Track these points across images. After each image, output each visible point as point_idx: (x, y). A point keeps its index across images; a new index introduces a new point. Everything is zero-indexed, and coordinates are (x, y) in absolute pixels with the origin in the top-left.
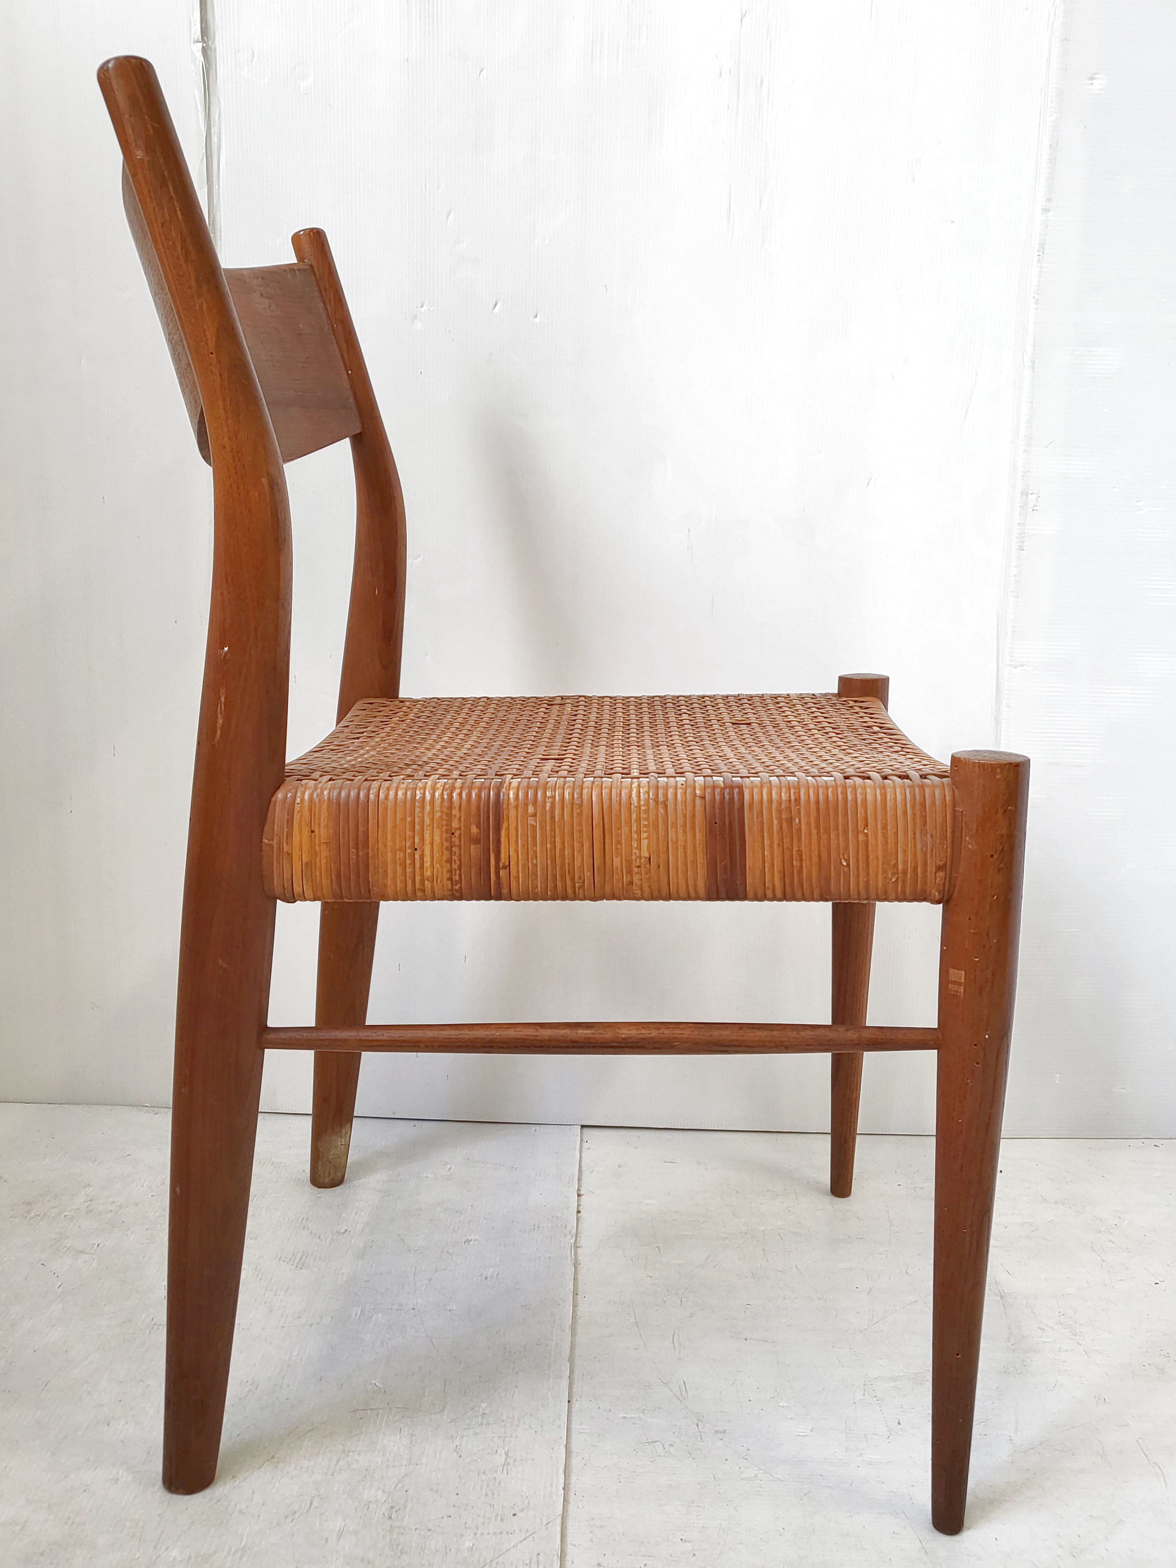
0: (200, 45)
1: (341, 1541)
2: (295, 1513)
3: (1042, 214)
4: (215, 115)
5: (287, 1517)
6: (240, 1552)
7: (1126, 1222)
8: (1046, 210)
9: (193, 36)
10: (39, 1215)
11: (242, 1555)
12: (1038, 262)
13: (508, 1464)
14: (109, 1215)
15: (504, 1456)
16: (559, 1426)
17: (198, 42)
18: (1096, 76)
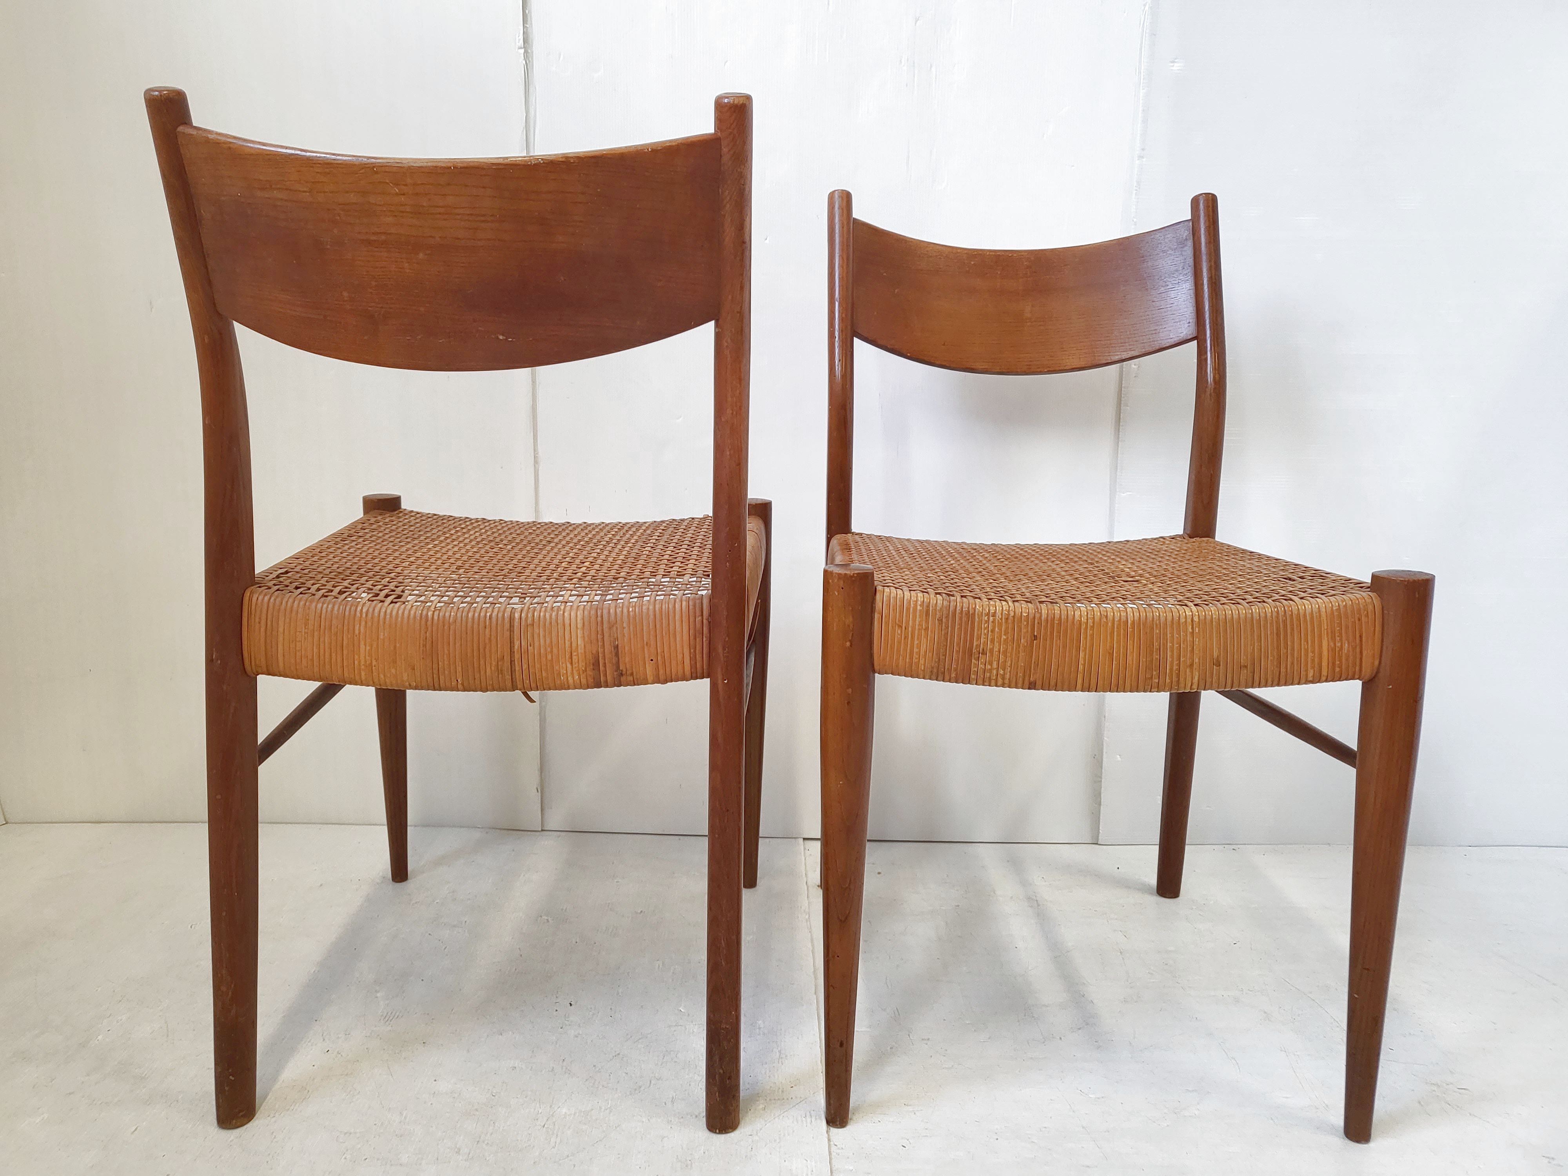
0: (522, 51)
1: (675, 1104)
2: (640, 1087)
3: (1138, 160)
4: (532, 99)
5: (636, 1090)
6: (608, 1111)
7: (1212, 902)
8: (1141, 157)
9: (517, 44)
10: (419, 902)
11: (611, 1111)
12: (1136, 194)
13: (781, 1058)
14: (469, 902)
15: (778, 1054)
16: (814, 1035)
17: (521, 48)
18: (1176, 61)
